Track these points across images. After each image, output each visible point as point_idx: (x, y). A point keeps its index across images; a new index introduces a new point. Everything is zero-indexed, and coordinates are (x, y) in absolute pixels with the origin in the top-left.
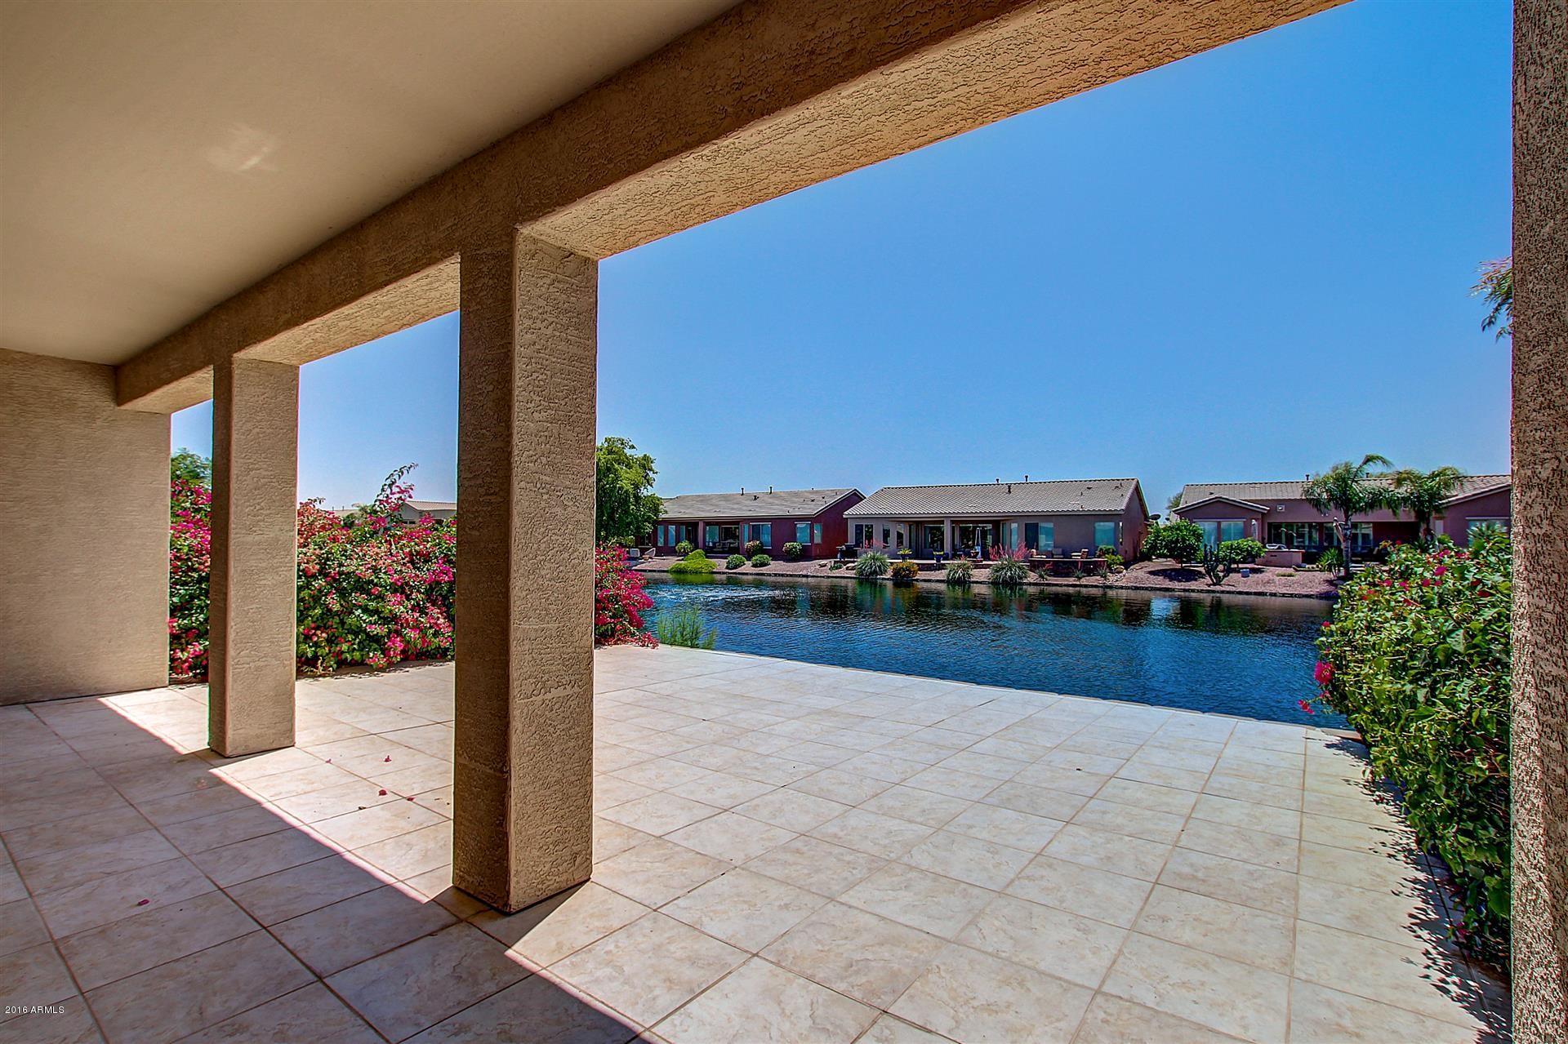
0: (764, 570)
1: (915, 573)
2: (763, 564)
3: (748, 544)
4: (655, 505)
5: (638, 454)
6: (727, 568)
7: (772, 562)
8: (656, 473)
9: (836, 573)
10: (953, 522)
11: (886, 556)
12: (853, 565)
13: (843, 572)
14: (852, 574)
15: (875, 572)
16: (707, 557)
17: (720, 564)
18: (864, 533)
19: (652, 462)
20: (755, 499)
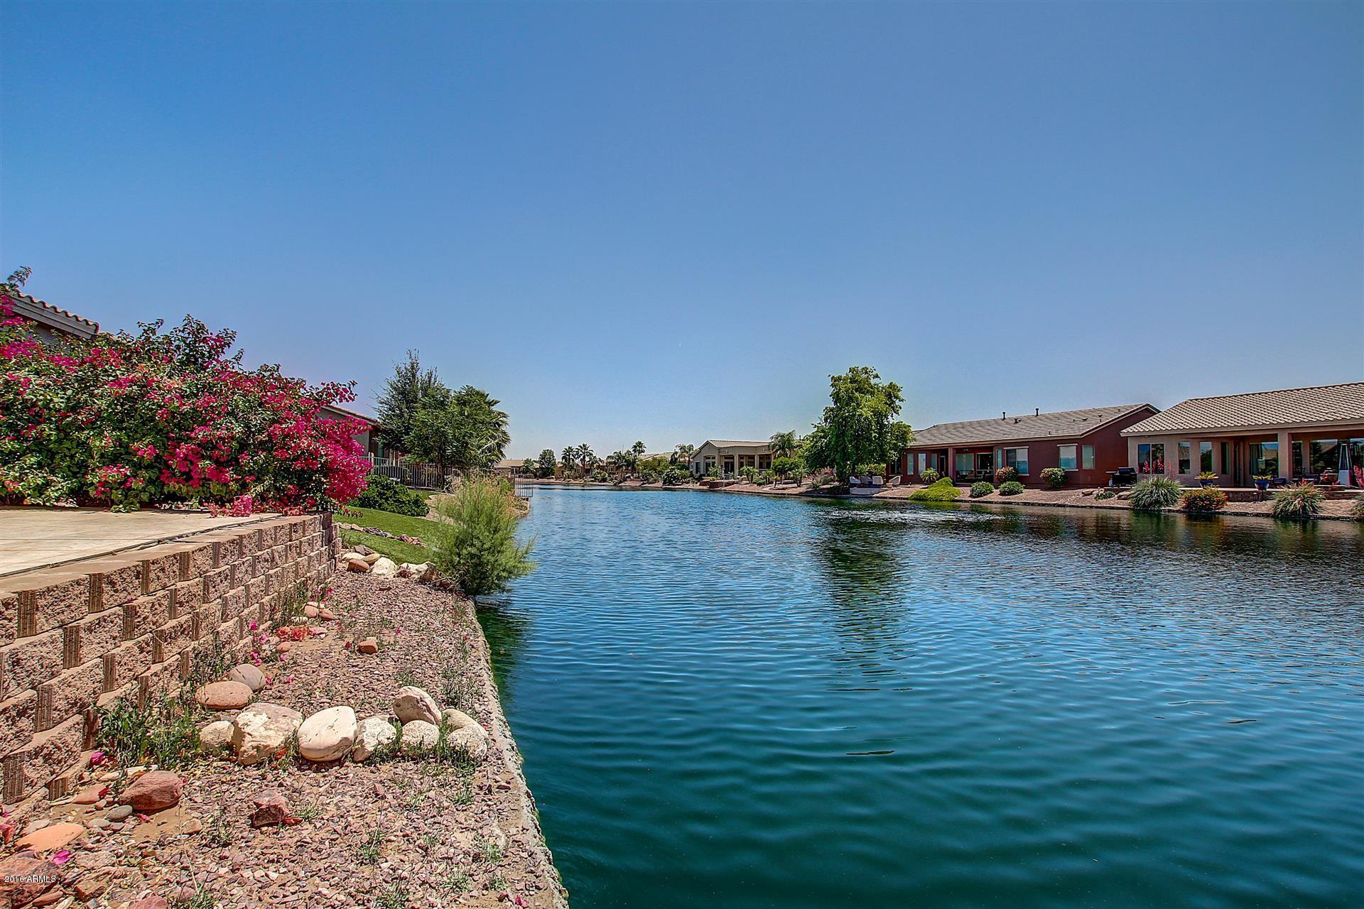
0: (1012, 498)
1: (1220, 503)
2: (1011, 493)
3: (1000, 471)
4: (902, 433)
5: (883, 382)
6: (971, 496)
7: (1025, 491)
8: (902, 400)
9: (1103, 502)
10: (1294, 436)
11: (1177, 482)
12: (1128, 493)
13: (1113, 501)
14: (1125, 504)
15: (1157, 502)
16: (955, 485)
17: (964, 492)
18: (1153, 453)
19: (899, 391)
20: (1016, 422)
